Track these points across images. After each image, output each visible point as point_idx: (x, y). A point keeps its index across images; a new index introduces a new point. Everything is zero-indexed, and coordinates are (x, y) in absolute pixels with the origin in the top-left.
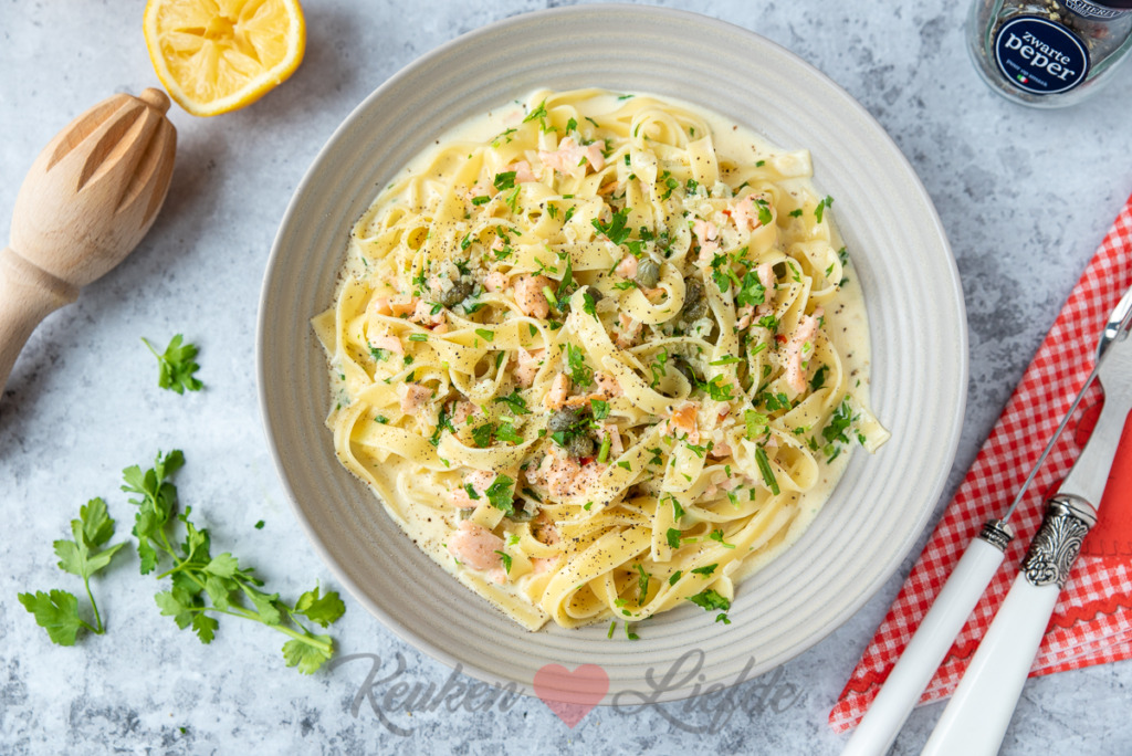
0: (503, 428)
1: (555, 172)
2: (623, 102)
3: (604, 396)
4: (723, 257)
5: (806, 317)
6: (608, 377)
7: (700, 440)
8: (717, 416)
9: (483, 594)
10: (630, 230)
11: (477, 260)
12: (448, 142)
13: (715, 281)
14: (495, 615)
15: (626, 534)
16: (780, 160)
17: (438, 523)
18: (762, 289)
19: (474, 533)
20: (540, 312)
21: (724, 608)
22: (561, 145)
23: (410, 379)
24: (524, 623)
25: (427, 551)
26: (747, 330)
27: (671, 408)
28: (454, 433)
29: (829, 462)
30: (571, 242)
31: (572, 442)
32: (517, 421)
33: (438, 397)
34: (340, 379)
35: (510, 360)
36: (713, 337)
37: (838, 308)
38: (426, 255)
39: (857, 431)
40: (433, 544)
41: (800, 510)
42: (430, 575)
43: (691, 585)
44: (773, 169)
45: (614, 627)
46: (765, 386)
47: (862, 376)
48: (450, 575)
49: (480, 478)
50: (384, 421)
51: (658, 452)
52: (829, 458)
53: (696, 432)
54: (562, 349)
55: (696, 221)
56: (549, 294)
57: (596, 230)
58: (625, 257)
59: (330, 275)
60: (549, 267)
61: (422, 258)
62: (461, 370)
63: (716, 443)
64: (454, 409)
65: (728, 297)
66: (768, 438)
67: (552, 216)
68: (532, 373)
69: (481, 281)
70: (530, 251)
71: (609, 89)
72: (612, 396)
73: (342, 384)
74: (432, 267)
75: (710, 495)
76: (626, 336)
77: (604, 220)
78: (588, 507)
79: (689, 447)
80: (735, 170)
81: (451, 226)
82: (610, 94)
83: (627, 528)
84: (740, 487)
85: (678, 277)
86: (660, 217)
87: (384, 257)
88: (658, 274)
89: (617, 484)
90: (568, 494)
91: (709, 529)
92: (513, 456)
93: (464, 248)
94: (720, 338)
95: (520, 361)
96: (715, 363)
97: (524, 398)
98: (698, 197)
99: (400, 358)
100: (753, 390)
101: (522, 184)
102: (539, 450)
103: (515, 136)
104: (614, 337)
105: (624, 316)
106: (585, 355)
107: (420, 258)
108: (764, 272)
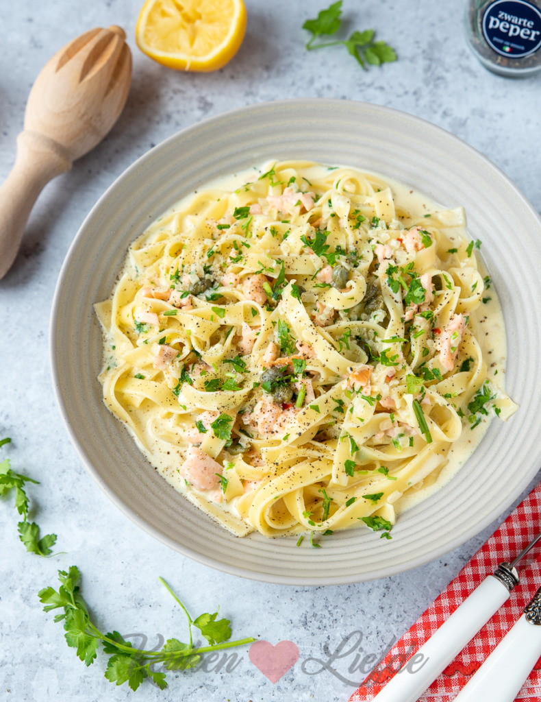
0: (228, 382)
1: (279, 212)
2: (331, 172)
3: (303, 358)
4: (395, 268)
5: (456, 315)
6: (306, 345)
7: (372, 392)
8: (385, 376)
9: (204, 509)
10: (328, 246)
11: (218, 266)
12: (203, 192)
13: (389, 285)
14: (212, 524)
15: (316, 464)
16: (442, 214)
17: (175, 456)
18: (423, 290)
19: (200, 457)
20: (260, 299)
21: (387, 529)
22: (284, 193)
23: (162, 342)
24: (232, 530)
25: (164, 476)
26: (411, 321)
27: (351, 369)
28: (191, 384)
29: (472, 428)
30: (285, 254)
31: (277, 390)
32: (238, 377)
33: (182, 357)
34: (111, 349)
35: (236, 333)
36: (385, 323)
37: (482, 319)
38: (181, 260)
39: (494, 406)
40: (170, 471)
41: (448, 461)
42: (165, 492)
43: (363, 508)
44: (436, 220)
45: (302, 540)
46: (424, 364)
47: (498, 367)
48: (180, 495)
49: (208, 416)
50: (141, 377)
51: (341, 402)
52: (473, 424)
53: (369, 386)
54: (274, 325)
55: (377, 245)
56: (267, 286)
57: (304, 244)
58: (324, 267)
59: (111, 277)
60: (268, 268)
61: (178, 263)
62: (199, 336)
63: (384, 396)
64: (193, 369)
65: (398, 297)
66: (423, 396)
67: (273, 236)
68: (251, 343)
69: (219, 280)
70: (256, 257)
71: (321, 163)
72: (308, 358)
73: (112, 353)
74: (185, 269)
75: (379, 439)
76: (322, 317)
77: (309, 237)
78: (286, 438)
79: (363, 397)
80: (408, 218)
81: (200, 242)
82: (323, 166)
83: (315, 460)
84: (401, 435)
85: (362, 280)
86: (351, 240)
87: (151, 264)
88: (347, 276)
89: (308, 421)
90: (273, 433)
91: (378, 466)
92: (233, 400)
93: (209, 256)
94: (391, 323)
95: (243, 335)
96: (386, 341)
97: (245, 361)
98: (379, 229)
99: (157, 329)
100: (414, 364)
101: (254, 216)
102: (253, 399)
103: (252, 188)
104: (313, 318)
105: (321, 304)
106: (291, 329)
107: (177, 263)
108: (425, 280)
